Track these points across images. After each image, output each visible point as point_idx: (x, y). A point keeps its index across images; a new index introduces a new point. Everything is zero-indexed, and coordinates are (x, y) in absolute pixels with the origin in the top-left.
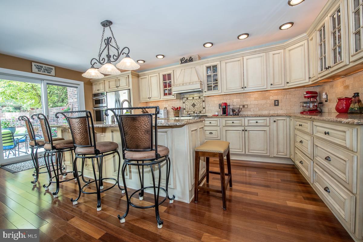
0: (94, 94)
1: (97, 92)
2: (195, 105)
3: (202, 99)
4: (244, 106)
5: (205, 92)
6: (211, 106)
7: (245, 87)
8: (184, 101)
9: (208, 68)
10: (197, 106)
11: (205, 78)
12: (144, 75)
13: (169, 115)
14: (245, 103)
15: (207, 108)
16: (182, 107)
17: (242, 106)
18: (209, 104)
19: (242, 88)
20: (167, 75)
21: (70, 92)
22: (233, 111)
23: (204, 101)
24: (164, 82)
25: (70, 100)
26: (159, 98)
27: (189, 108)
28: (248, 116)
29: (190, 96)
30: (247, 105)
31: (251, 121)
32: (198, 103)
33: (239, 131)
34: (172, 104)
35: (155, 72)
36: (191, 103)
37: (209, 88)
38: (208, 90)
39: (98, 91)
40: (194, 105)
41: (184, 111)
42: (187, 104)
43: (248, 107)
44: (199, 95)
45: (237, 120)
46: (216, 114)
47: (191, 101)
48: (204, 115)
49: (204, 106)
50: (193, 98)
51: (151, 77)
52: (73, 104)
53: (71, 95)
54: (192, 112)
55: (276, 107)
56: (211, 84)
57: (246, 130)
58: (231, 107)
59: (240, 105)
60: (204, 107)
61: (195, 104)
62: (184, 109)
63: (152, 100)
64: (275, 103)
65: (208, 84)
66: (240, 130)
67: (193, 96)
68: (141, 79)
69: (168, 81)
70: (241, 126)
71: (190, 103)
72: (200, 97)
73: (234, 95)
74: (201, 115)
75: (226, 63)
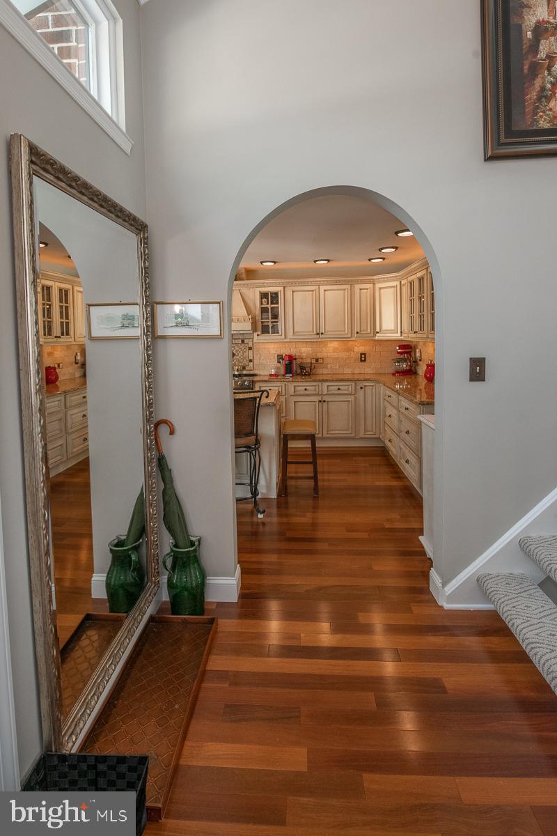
2: (234, 355)
3: (247, 345)
4: (317, 360)
5: (257, 335)
6: (262, 358)
7: (322, 334)
9: (264, 295)
10: (238, 357)
11: (258, 312)
14: (319, 355)
15: (256, 362)
17: (315, 360)
18: (261, 355)
19: (318, 334)
22: (301, 369)
23: (250, 349)
28: (327, 380)
30: (323, 359)
31: (331, 388)
32: (240, 350)
33: (314, 403)
37: (265, 329)
38: (263, 332)
43: (324, 361)
44: (241, 336)
45: (310, 386)
46: (273, 372)
48: (252, 372)
49: (252, 356)
55: (363, 363)
56: (268, 322)
57: (324, 401)
58: (299, 361)
59: (312, 359)
60: (252, 358)
61: (235, 352)
64: (361, 357)
65: (262, 322)
66: (316, 402)
70: (318, 395)
72: (243, 341)
73: (304, 343)
74: (244, 372)
75: (293, 292)
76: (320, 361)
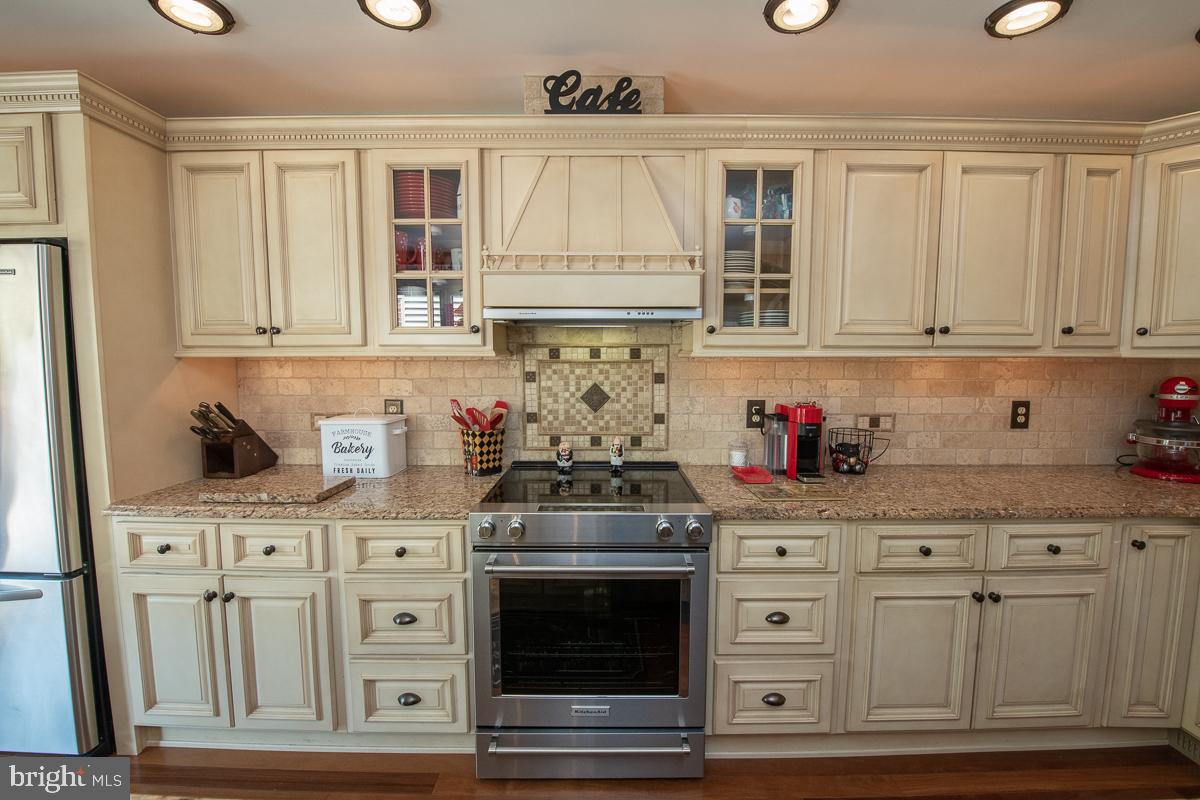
2: (605, 398)
3: (647, 367)
4: (875, 421)
5: (711, 329)
6: (699, 408)
8: (531, 367)
10: (618, 406)
12: (223, 143)
13: (422, 453)
14: (882, 406)
15: (675, 421)
16: (515, 402)
17: (867, 419)
18: (692, 399)
19: (927, 331)
20: (426, 175)
23: (659, 378)
24: (398, 228)
26: (356, 336)
27: (567, 412)
29: (578, 340)
30: (893, 416)
32: (624, 384)
34: (441, 379)
35: (324, 135)
36: (578, 384)
40: (596, 398)
41: (532, 429)
42: (550, 389)
43: (894, 425)
44: (630, 339)
47: (578, 371)
48: (661, 457)
49: (663, 404)
50: (595, 353)
51: (281, 169)
54: (584, 441)
55: (1018, 433)
59: (857, 417)
60: (663, 411)
61: (606, 389)
62: (532, 418)
63: (287, 344)
64: (1015, 414)
67: (595, 343)
68: (193, 170)
69: (430, 224)
71: (573, 383)
72: (635, 353)
74: (637, 456)
75: (850, 169)
76: (885, 424)
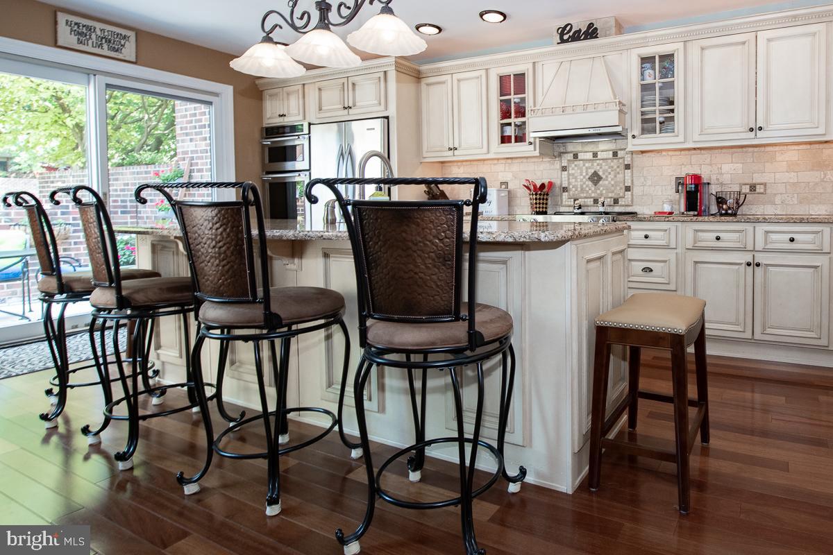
0: (267, 129)
1: (278, 122)
2: (600, 178)
3: (621, 161)
4: (752, 187)
5: (634, 137)
6: (649, 183)
7: (760, 129)
8: (564, 164)
9: (646, 60)
10: (607, 182)
11: (636, 94)
13: (516, 208)
14: (757, 179)
15: (637, 190)
16: (557, 182)
17: (748, 186)
18: (645, 178)
19: (751, 130)
20: (512, 77)
21: (186, 116)
22: (718, 203)
23: (628, 167)
24: (501, 101)
25: (184, 145)
26: (485, 150)
27: (582, 186)
28: (765, 221)
29: (587, 149)
30: (765, 185)
31: (774, 237)
32: (609, 170)
33: (737, 267)
34: (525, 172)
35: (473, 65)
36: (587, 171)
37: (648, 125)
38: (644, 131)
39: (281, 119)
40: (596, 178)
41: (565, 195)
42: (573, 174)
43: (765, 190)
44: (612, 146)
45: (729, 231)
46: (667, 208)
47: (587, 165)
48: (629, 209)
49: (630, 181)
50: (595, 155)
51: (459, 80)
52: (192, 158)
53: (186, 128)
54: (590, 202)
56: (654, 112)
57: (758, 265)
58: (714, 189)
59: (741, 185)
60: (629, 185)
61: (600, 173)
62: (565, 189)
63: (459, 155)
65: (643, 113)
66: (740, 264)
67: (595, 150)
68: (428, 85)
69: (514, 98)
70: (744, 250)
71: (584, 171)
72: (615, 154)
73: (724, 151)
74: (617, 209)
75: (702, 49)
76: (760, 189)
